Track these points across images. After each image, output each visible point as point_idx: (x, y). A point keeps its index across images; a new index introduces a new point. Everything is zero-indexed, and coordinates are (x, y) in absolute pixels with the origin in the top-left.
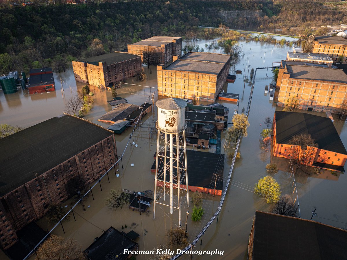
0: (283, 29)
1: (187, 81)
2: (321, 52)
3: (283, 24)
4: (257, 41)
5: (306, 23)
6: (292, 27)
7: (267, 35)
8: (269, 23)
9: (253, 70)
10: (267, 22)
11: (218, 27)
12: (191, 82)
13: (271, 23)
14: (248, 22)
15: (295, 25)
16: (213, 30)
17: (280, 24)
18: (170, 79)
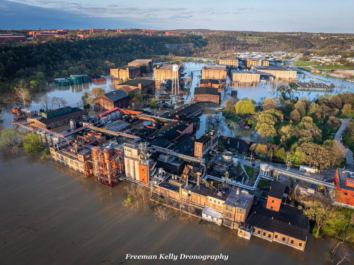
0: (209, 55)
1: (166, 73)
2: (223, 64)
3: (209, 52)
4: (193, 62)
5: (224, 51)
6: (215, 54)
7: (198, 59)
8: (200, 52)
9: (191, 72)
10: (198, 51)
11: (168, 55)
12: (168, 73)
13: (201, 52)
14: (186, 52)
15: (217, 52)
16: (165, 57)
17: (207, 52)
18: (159, 73)
